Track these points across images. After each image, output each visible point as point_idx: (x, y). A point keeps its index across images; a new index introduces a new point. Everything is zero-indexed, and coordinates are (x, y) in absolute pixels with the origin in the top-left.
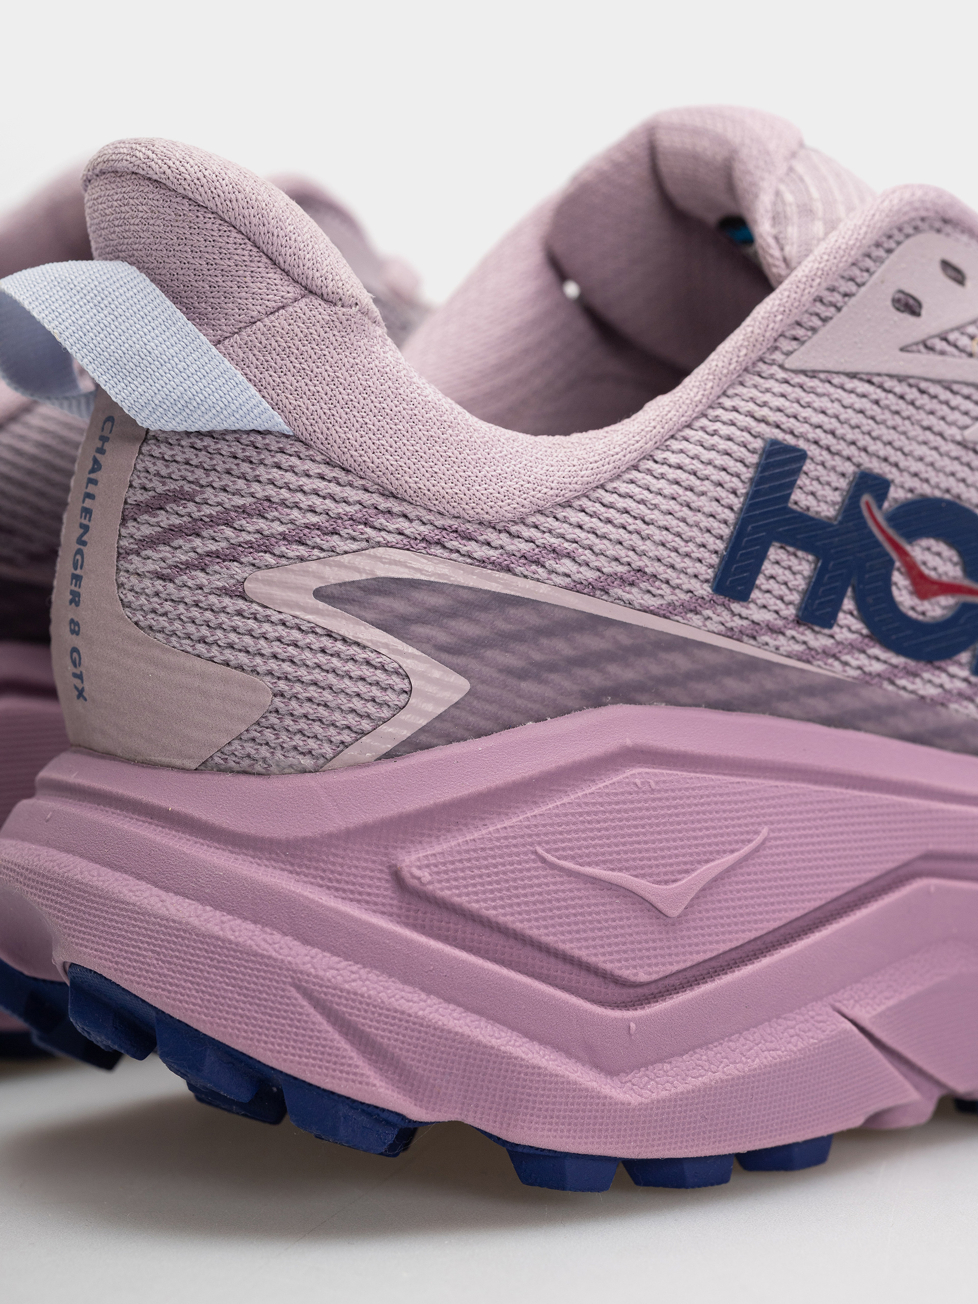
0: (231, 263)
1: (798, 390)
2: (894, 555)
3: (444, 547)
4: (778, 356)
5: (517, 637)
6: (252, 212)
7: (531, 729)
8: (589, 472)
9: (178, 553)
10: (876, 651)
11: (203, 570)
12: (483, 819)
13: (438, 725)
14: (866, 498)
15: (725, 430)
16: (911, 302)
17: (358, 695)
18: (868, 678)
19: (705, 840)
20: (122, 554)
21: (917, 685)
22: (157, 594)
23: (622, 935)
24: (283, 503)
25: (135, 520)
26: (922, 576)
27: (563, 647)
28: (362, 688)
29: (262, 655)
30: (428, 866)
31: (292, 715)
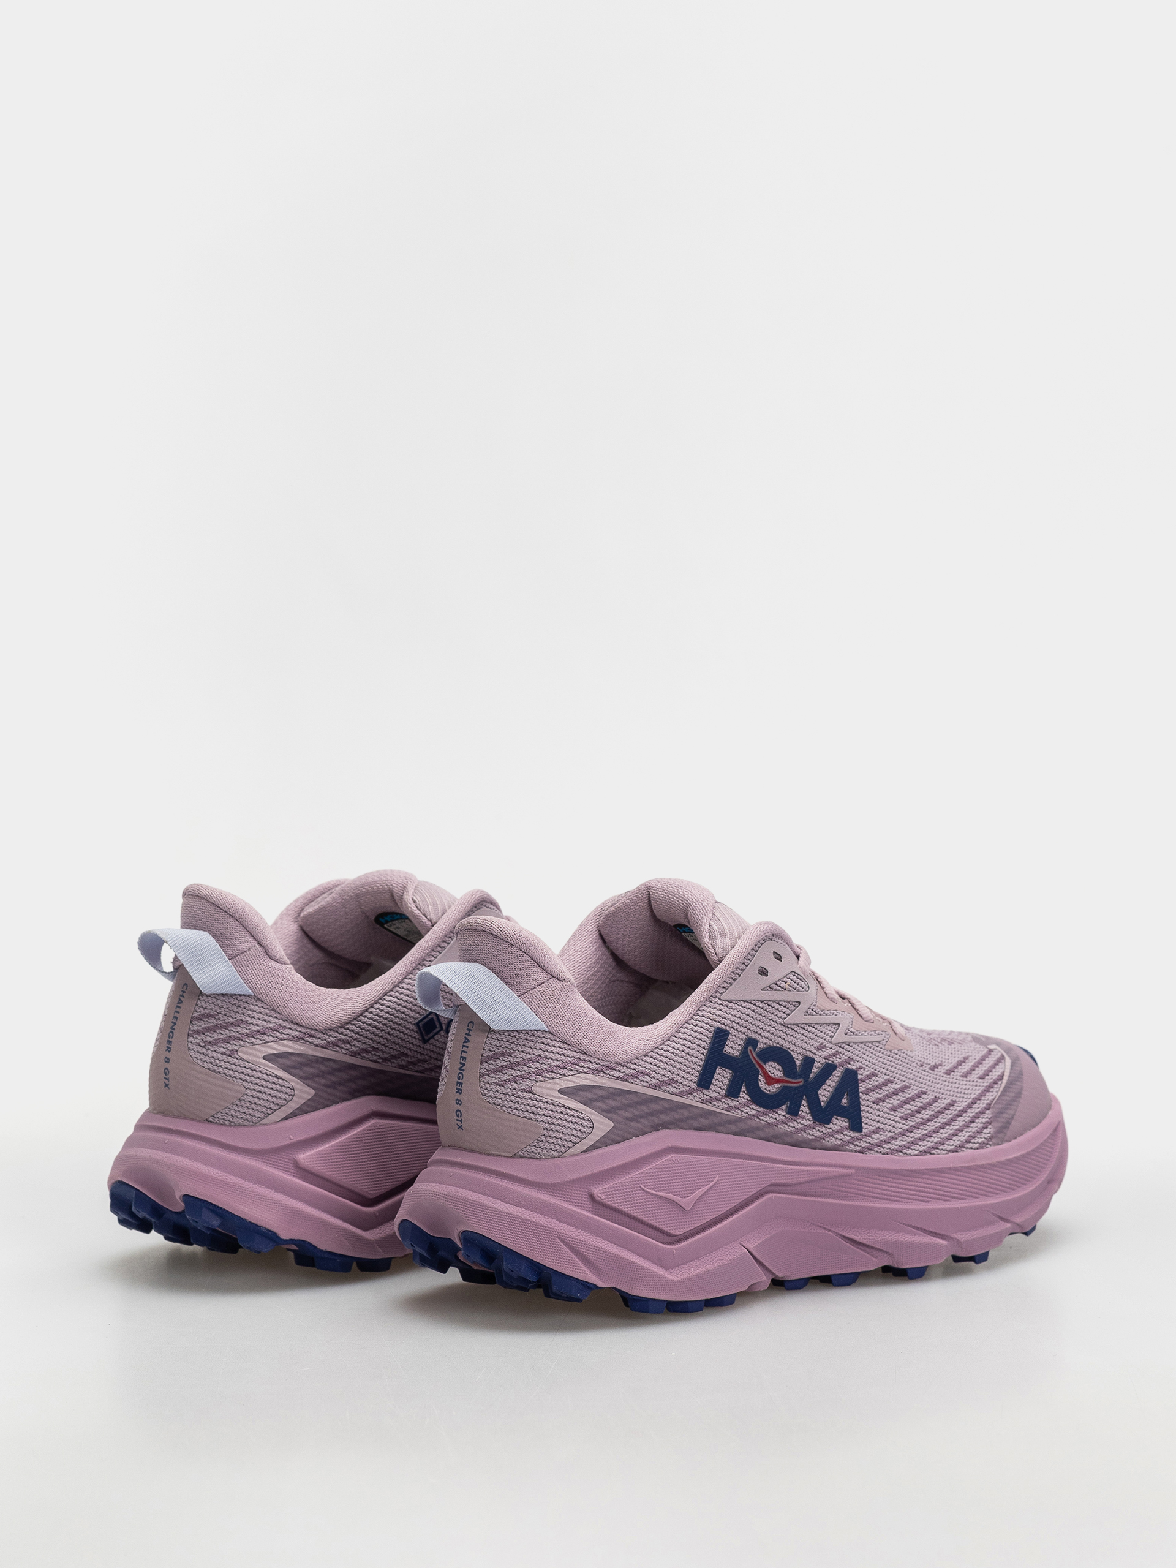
0: (524, 966)
1: (726, 1007)
2: (760, 1069)
3: (604, 1073)
4: (718, 995)
5: (630, 1106)
6: (533, 948)
7: (634, 1141)
8: (653, 1042)
9: (505, 1075)
10: (753, 1106)
11: (515, 1082)
12: (620, 1175)
13: (603, 1140)
14: (750, 1048)
15: (700, 1024)
16: (764, 970)
17: (575, 1129)
18: (750, 1117)
19: (698, 1181)
20: (482, 1075)
21: (767, 1119)
22: (497, 1091)
23: (671, 1217)
24: (546, 1057)
25: (486, 1062)
26: (769, 1076)
27: (645, 1109)
28: (576, 1126)
29: (539, 1114)
30: (603, 1193)
31: (550, 1136)
